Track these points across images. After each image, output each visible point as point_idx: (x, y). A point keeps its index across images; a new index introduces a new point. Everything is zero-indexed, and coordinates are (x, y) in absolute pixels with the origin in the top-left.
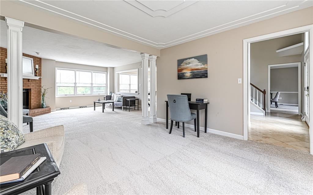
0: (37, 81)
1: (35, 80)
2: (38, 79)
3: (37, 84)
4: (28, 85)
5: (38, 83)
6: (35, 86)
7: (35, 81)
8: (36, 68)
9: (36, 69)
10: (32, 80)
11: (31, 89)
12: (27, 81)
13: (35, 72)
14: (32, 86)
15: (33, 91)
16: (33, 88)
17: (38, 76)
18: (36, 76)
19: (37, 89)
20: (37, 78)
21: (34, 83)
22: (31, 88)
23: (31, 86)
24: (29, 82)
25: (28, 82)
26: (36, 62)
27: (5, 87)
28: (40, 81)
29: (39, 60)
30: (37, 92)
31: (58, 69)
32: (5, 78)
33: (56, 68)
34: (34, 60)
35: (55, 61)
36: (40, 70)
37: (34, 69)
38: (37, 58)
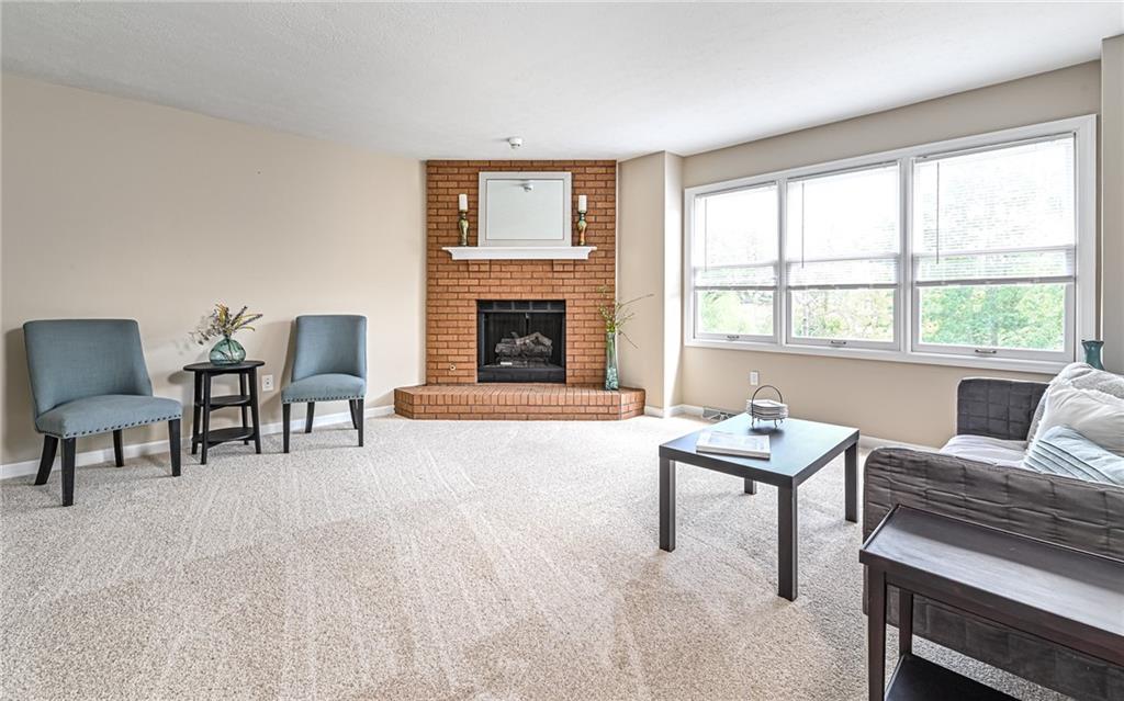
1: (575, 263)
2: (586, 258)
3: (596, 282)
4: (552, 286)
5: (599, 275)
6: (583, 289)
9: (580, 214)
10: (564, 263)
11: (564, 301)
12: (546, 268)
13: (576, 230)
14: (571, 289)
15: (575, 310)
16: (575, 296)
17: (585, 245)
18: (576, 243)
19: (591, 303)
20: (582, 253)
21: (576, 275)
22: (566, 296)
23: (564, 289)
24: (556, 275)
25: (550, 275)
26: (589, 184)
27: (467, 296)
28: (608, 268)
29: (604, 170)
30: (592, 317)
31: (697, 195)
32: (466, 263)
33: (686, 191)
34: (577, 177)
35: (666, 156)
36: (607, 219)
37: (573, 216)
38: (595, 164)
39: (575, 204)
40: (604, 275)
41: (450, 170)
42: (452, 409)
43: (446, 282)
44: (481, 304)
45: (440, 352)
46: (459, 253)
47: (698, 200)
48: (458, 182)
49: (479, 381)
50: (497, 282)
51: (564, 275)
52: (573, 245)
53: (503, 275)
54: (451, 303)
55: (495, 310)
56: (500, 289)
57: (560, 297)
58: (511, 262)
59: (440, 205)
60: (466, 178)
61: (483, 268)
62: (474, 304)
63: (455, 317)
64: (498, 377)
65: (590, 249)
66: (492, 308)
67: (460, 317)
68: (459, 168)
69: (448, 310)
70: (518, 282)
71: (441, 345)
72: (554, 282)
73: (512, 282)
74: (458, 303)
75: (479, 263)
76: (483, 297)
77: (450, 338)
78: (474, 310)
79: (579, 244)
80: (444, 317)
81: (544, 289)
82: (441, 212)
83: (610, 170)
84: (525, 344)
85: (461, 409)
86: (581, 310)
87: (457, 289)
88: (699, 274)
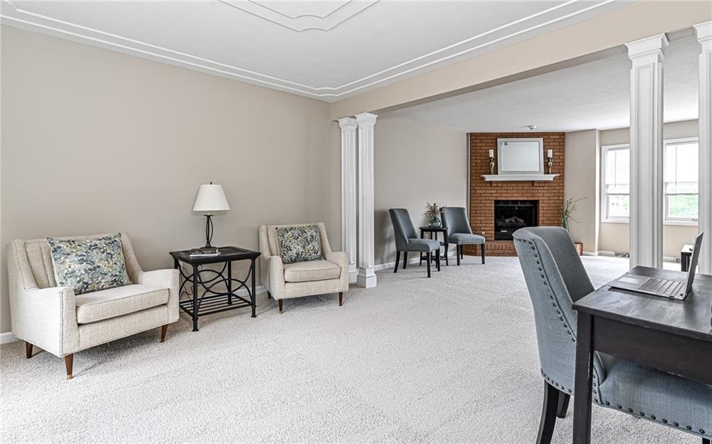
0: (554, 185)
1: (545, 182)
2: (552, 179)
3: (554, 191)
4: (533, 193)
5: (555, 188)
6: (548, 195)
7: (547, 185)
8: (549, 156)
9: (548, 158)
10: (539, 182)
11: (538, 200)
12: (530, 184)
13: (546, 166)
14: (542, 195)
15: (544, 205)
16: (544, 198)
18: (547, 172)
19: (552, 201)
20: (550, 177)
21: (545, 188)
22: (539, 198)
25: (532, 188)
26: (552, 144)
27: (491, 198)
28: (561, 184)
29: (558, 137)
30: (552, 208)
31: (609, 149)
32: (491, 182)
33: (603, 147)
34: (546, 140)
35: (597, 131)
36: (560, 160)
37: (544, 159)
38: (554, 134)
39: (545, 154)
40: (559, 188)
41: (483, 138)
42: (495, 251)
43: (480, 191)
44: (497, 202)
45: (477, 225)
46: (488, 178)
47: (609, 152)
48: (486, 143)
49: (495, 240)
50: (505, 192)
51: (539, 188)
52: (545, 173)
53: (508, 188)
54: (483, 202)
55: (501, 205)
56: (507, 195)
57: (536, 199)
58: (512, 182)
59: (477, 154)
60: (490, 141)
61: (499, 185)
62: (493, 202)
63: (484, 208)
64: (503, 237)
65: (554, 175)
66: (508, 204)
67: (487, 208)
68: (487, 136)
69: (481, 205)
70: (516, 191)
71: (477, 222)
72: (534, 191)
73: (513, 191)
74: (486, 202)
75: (497, 182)
76: (498, 199)
77: (481, 218)
78: (493, 205)
79: (548, 173)
80: (479, 208)
81: (529, 195)
82: (478, 158)
83: (562, 137)
84: (511, 222)
85: (500, 251)
86: (547, 205)
87: (486, 195)
88: (610, 187)
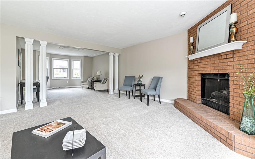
2: (240, 48)
11: (228, 74)
22: (230, 71)
23: (228, 67)
32: (194, 60)
41: (192, 30)
43: (191, 67)
49: (201, 103)
50: (203, 66)
51: (228, 60)
57: (226, 72)
58: (207, 58)
65: (242, 42)
67: (194, 79)
75: (197, 60)
81: (219, 68)
